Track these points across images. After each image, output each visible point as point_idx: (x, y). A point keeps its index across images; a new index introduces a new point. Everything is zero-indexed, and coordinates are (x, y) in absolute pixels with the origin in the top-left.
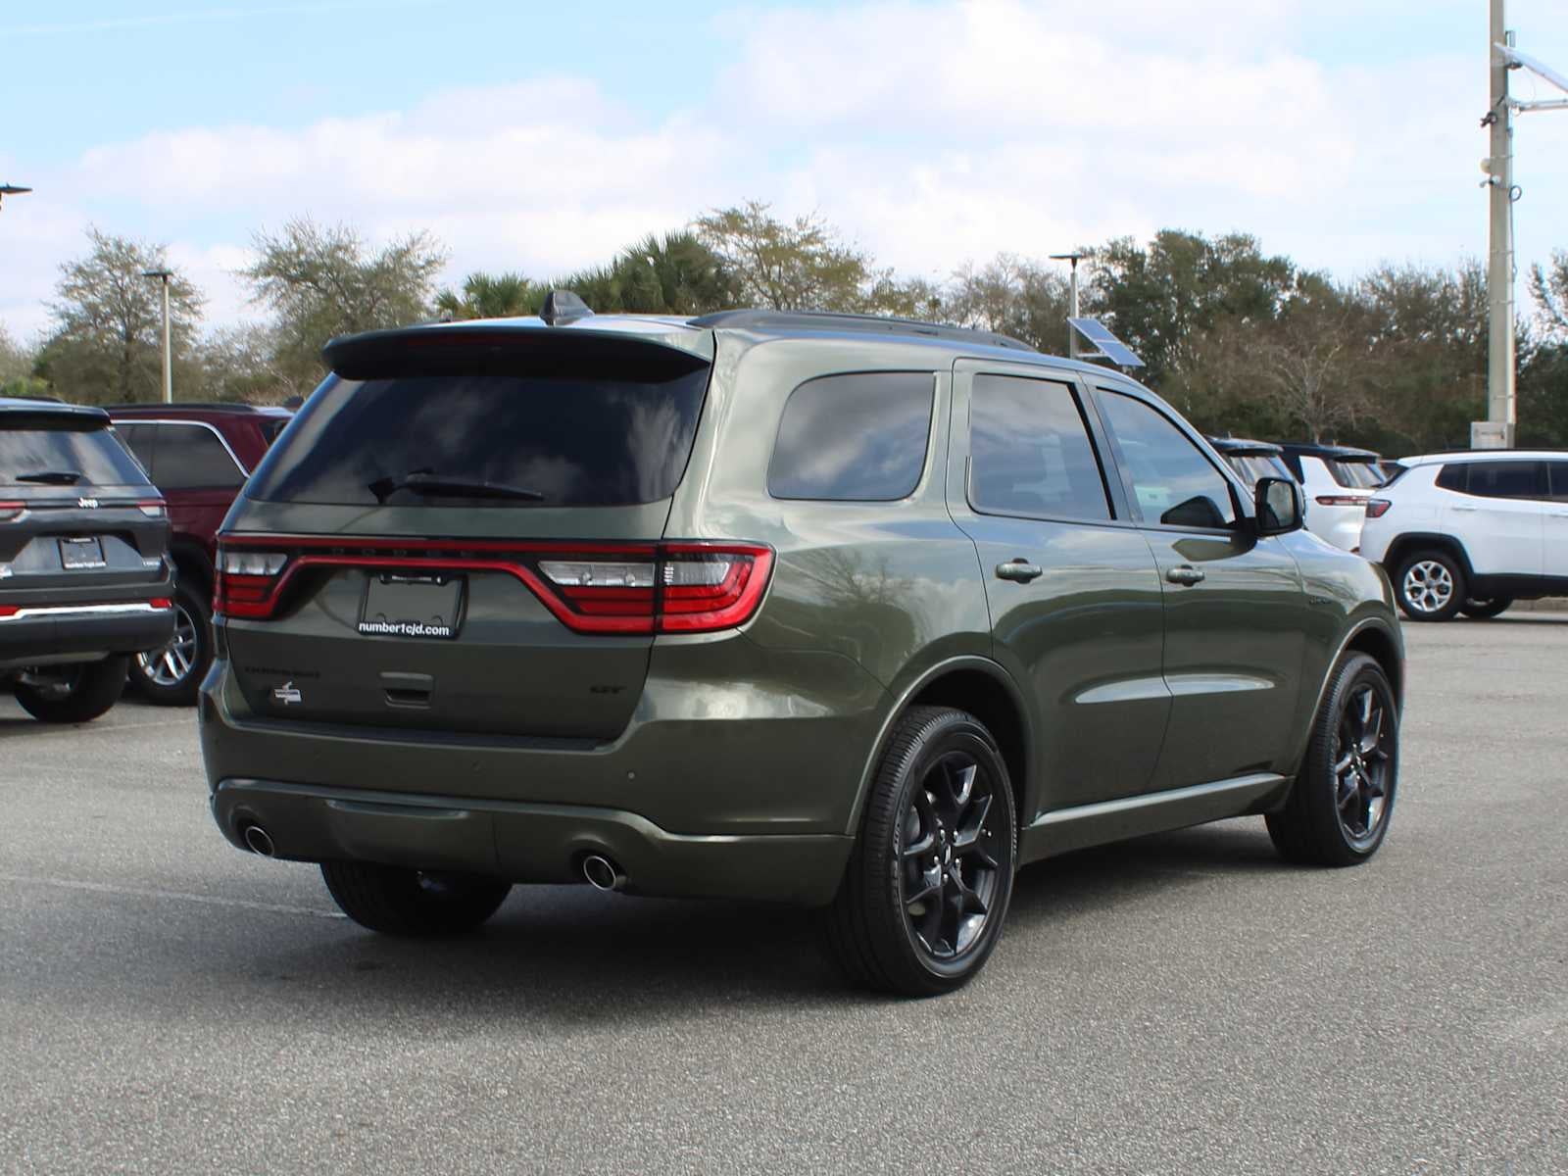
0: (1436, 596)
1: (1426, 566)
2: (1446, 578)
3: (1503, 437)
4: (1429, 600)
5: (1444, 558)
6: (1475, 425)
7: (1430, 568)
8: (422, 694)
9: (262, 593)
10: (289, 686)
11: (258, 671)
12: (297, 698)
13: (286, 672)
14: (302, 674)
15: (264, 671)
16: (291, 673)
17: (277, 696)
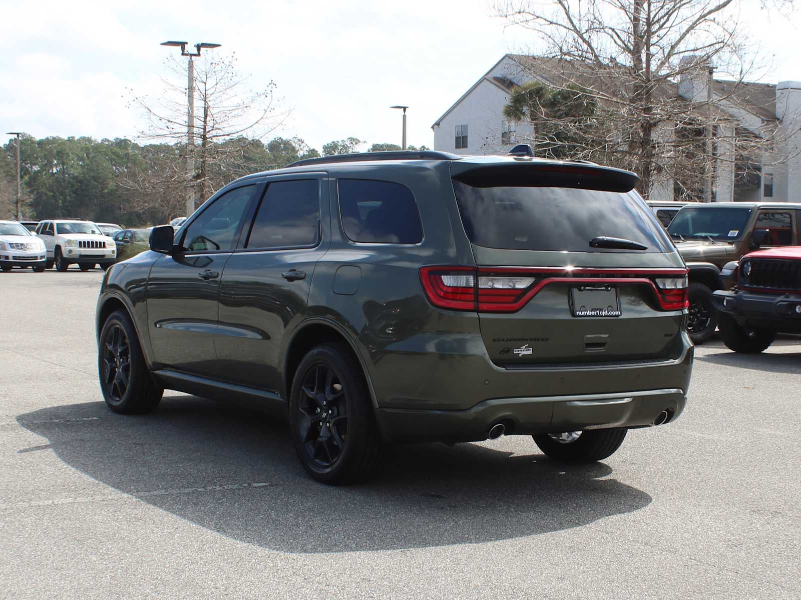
8: (602, 345)
9: (514, 298)
10: (524, 347)
11: (503, 340)
12: (530, 352)
13: (523, 340)
14: (535, 340)
15: (508, 340)
16: (527, 340)
17: (515, 352)
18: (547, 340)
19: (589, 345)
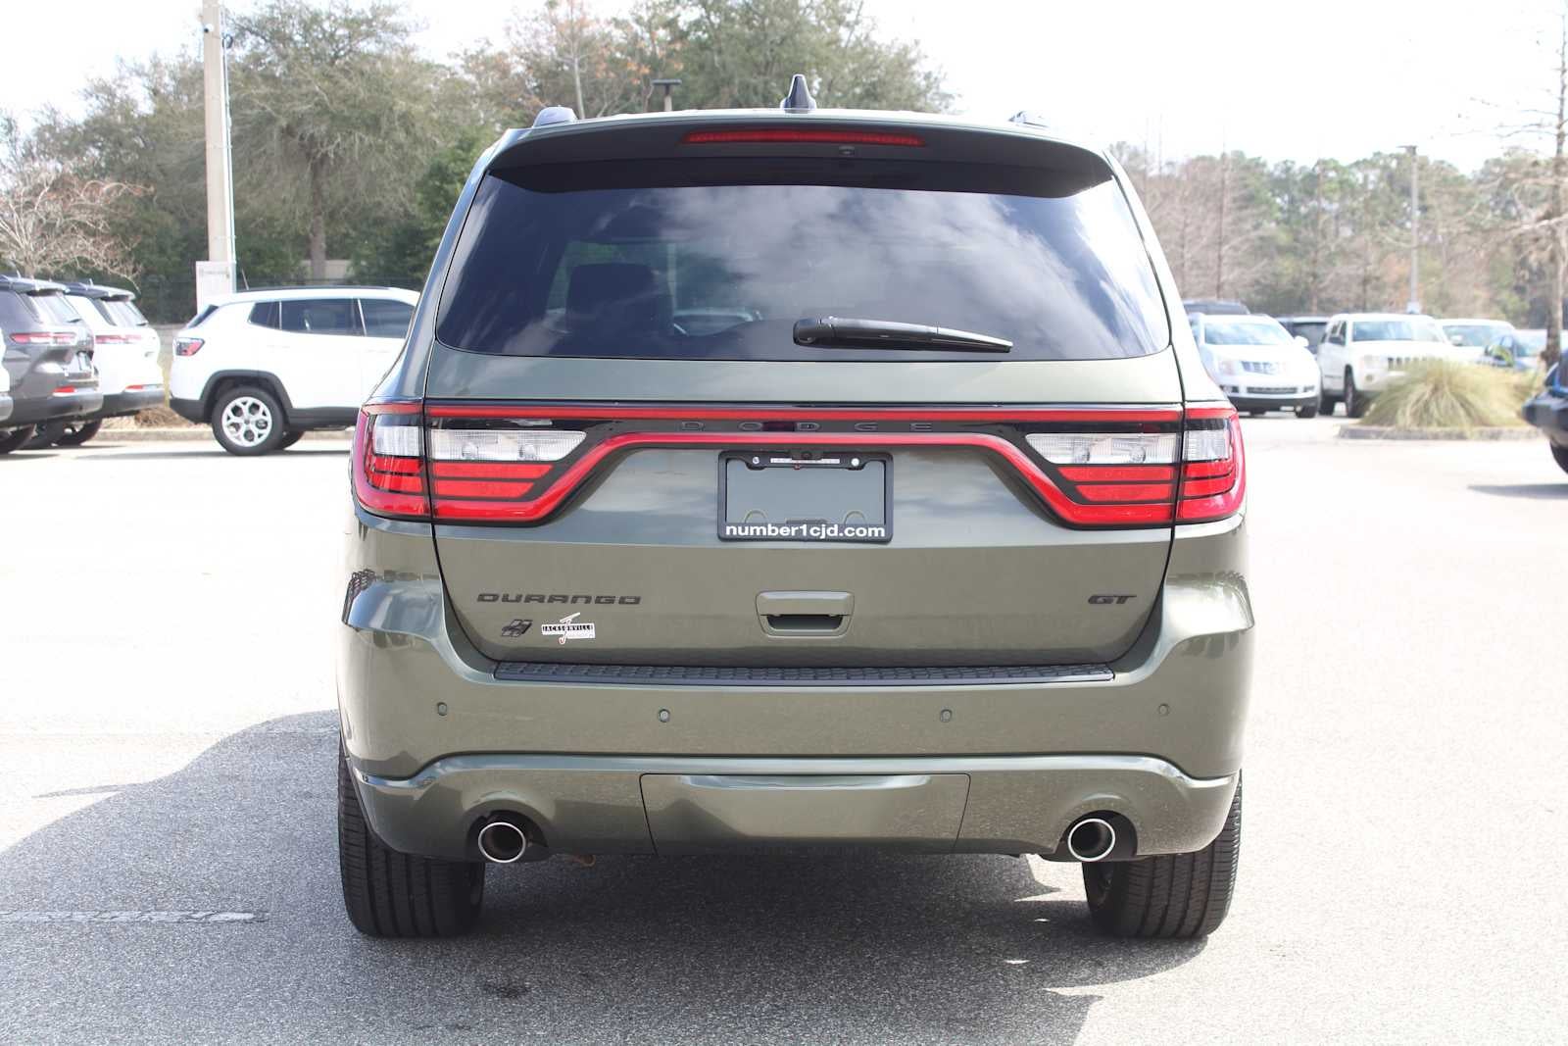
0: (256, 431)
1: (244, 402)
2: (264, 414)
3: (228, 276)
4: (249, 435)
5: (263, 393)
6: (199, 265)
7: (249, 404)
8: (834, 621)
9: (527, 487)
10: (570, 618)
11: (506, 599)
12: (590, 634)
13: (564, 599)
14: (598, 600)
15: (518, 599)
16: (575, 599)
17: (544, 633)
18: (637, 600)
19: (776, 620)
